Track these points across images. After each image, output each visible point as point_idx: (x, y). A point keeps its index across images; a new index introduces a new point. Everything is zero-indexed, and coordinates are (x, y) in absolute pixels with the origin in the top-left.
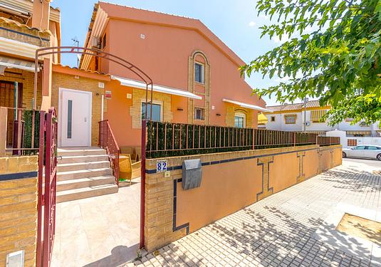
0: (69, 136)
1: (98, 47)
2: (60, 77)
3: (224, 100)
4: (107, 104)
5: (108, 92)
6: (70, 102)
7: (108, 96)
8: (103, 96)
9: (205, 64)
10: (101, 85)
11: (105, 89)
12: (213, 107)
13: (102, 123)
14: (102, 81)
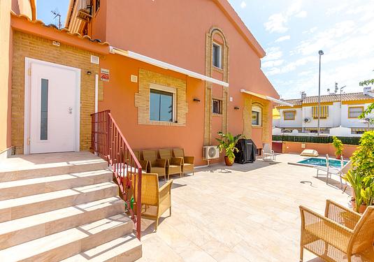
0: (44, 136)
1: (88, 10)
2: (27, 41)
3: (243, 91)
4: (104, 88)
5: (105, 71)
6: (45, 83)
7: (104, 76)
8: (97, 76)
9: (222, 45)
10: (95, 60)
11: (100, 66)
12: (231, 99)
13: (96, 116)
14: (96, 54)
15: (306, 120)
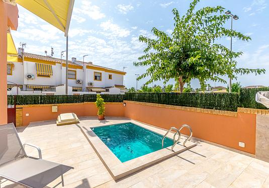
15: (29, 77)
